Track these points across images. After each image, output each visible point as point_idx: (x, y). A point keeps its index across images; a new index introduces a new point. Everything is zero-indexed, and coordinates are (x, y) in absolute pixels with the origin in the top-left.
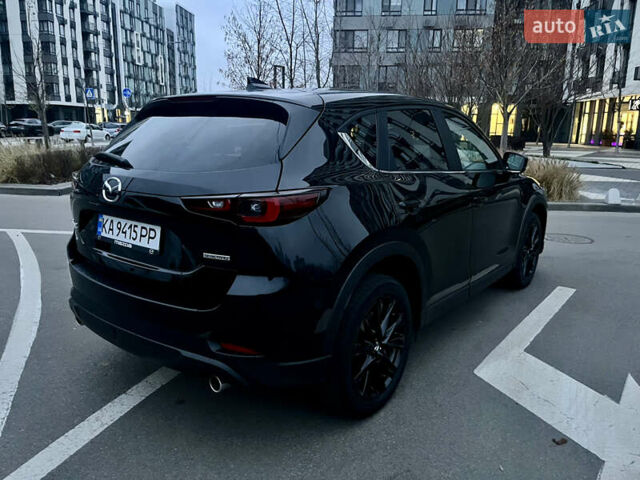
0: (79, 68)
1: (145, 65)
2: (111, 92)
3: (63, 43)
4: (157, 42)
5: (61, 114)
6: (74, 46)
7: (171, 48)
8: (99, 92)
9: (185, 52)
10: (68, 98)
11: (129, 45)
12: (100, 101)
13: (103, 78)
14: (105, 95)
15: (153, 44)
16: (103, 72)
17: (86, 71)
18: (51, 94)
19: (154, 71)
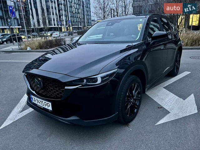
0: (57, 16)
1: (76, 13)
2: (66, 22)
3: (52, 8)
5: (53, 30)
6: (56, 9)
8: (63, 22)
9: (87, 7)
10: (55, 25)
11: (71, 7)
12: (64, 25)
13: (64, 18)
14: (64, 23)
15: (78, 6)
16: (64, 16)
17: (59, 16)
18: (50, 24)
19: (78, 14)
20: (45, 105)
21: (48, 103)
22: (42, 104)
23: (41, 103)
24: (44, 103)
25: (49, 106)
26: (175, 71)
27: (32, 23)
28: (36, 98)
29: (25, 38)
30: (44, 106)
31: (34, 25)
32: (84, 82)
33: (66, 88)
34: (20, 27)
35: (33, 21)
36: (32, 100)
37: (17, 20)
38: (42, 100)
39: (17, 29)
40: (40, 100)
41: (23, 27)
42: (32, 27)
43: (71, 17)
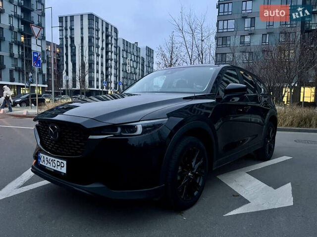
0: (103, 74)
1: (131, 73)
2: (116, 84)
3: (97, 64)
4: (137, 63)
5: (94, 94)
6: (102, 65)
7: (143, 65)
8: (111, 84)
9: (149, 67)
10: (98, 87)
11: (125, 64)
12: (111, 88)
13: (113, 78)
14: (113, 85)
15: (135, 63)
16: (113, 76)
17: (106, 76)
18: (91, 84)
19: (135, 75)
20: (58, 165)
21: (61, 162)
22: (54, 165)
23: (51, 163)
24: (56, 162)
25: (63, 167)
26: (267, 152)
27: (64, 82)
28: (46, 156)
29: (50, 102)
30: (55, 169)
31: (67, 86)
32: (117, 131)
33: (91, 137)
34: (46, 86)
35: (67, 78)
36: (39, 160)
37: (44, 75)
38: (54, 159)
39: (41, 89)
40: (52, 158)
41: (50, 87)
42: (64, 88)
43: (123, 78)
